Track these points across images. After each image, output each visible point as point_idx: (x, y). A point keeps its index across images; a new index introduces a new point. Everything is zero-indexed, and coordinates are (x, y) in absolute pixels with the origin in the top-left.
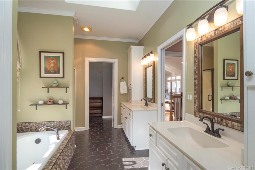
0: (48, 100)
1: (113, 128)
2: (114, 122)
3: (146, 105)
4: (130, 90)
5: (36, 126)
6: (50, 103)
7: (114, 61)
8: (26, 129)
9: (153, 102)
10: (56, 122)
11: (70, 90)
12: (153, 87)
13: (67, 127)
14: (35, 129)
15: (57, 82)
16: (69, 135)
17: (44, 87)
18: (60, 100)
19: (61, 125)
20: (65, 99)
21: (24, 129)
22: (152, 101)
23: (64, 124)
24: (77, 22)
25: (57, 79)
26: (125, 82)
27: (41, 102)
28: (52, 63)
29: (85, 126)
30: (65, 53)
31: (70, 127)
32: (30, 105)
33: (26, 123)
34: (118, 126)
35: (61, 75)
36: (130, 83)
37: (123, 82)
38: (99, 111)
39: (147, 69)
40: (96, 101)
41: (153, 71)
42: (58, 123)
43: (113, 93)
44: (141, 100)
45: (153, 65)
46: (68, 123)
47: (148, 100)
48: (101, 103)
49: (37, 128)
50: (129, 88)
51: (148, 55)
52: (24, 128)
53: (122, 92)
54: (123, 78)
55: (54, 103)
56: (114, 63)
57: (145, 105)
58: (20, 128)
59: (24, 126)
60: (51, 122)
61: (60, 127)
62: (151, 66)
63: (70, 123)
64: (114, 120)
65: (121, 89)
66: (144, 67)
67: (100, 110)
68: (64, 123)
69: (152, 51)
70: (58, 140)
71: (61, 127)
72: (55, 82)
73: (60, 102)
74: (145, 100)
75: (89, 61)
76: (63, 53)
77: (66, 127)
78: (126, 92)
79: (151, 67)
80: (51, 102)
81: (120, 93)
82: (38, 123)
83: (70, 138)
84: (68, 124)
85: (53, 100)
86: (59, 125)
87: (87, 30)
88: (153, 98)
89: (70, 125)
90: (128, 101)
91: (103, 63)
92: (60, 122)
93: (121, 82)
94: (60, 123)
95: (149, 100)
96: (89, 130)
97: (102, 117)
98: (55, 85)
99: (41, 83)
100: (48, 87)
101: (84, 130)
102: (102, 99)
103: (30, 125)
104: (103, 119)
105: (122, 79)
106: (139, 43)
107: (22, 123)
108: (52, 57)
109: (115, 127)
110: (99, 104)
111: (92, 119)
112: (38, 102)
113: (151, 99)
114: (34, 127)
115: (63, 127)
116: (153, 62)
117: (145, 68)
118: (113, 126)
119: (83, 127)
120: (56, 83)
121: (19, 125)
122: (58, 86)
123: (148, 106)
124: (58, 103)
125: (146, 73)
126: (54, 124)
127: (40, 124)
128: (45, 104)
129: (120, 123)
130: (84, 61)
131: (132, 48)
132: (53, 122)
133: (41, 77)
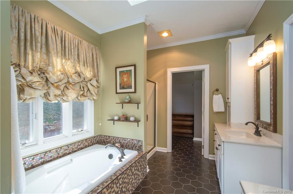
0: (122, 116)
1: (202, 156)
2: (203, 148)
3: (258, 133)
4: (229, 106)
5: (113, 140)
6: (123, 120)
7: (204, 68)
8: (107, 142)
9: (271, 130)
10: (129, 140)
11: (142, 106)
12: (272, 103)
13: (139, 147)
14: (113, 143)
15: (130, 98)
16: (136, 158)
17: (119, 102)
18: (132, 116)
19: (134, 143)
20: (137, 116)
21: (105, 142)
22: (270, 128)
23: (136, 144)
24: (151, 28)
25: (130, 94)
26: (220, 96)
27: (116, 118)
28: (125, 77)
29: (167, 148)
30: (136, 65)
31: (141, 147)
32: (108, 120)
33: (107, 136)
34: (210, 155)
35: (132, 90)
36: (228, 97)
37: (218, 95)
38: (190, 131)
39: (261, 71)
40: (186, 119)
41: (272, 72)
42: (130, 141)
43: (203, 111)
44: (247, 124)
45: (271, 62)
46: (139, 142)
47: (262, 125)
48: (192, 122)
49: (114, 143)
50: (228, 104)
51: (261, 45)
52: (105, 140)
53: (216, 110)
54: (217, 90)
55: (126, 119)
56: (204, 70)
57: (254, 134)
58: (103, 140)
59: (106, 139)
60: (125, 139)
61: (132, 146)
62: (268, 64)
63: (142, 143)
64: (203, 146)
65: (214, 105)
66: (255, 69)
67: (192, 131)
68: (136, 142)
69: (270, 35)
70: (120, 161)
71: (134, 146)
72: (128, 97)
73: (132, 119)
74: (254, 124)
75: (171, 72)
76: (135, 66)
77: (137, 147)
78: (222, 109)
79: (269, 66)
80: (124, 118)
81: (213, 111)
82: (115, 138)
83: (135, 161)
84: (140, 144)
85: (126, 116)
86: (131, 143)
87: (165, 34)
88: (272, 123)
89: (142, 146)
90: (226, 123)
91: (194, 71)
92: (132, 140)
93: (214, 96)
94: (133, 142)
95: (264, 125)
96: (172, 153)
97: (193, 138)
98: (127, 101)
99: (117, 99)
100: (123, 103)
101: (166, 152)
102: (192, 116)
103: (109, 138)
104: (194, 142)
105: (216, 92)
106: (246, 33)
107: (105, 136)
108: (125, 72)
109: (205, 157)
110: (190, 123)
111: (180, 140)
112: (114, 117)
113: (269, 125)
114: (112, 141)
115: (135, 146)
116: (272, 55)
117: (255, 71)
118: (203, 154)
119: (166, 148)
120: (128, 99)
121: (102, 137)
122: (129, 101)
123: (260, 136)
124: (130, 120)
125: (259, 78)
126: (127, 142)
127: (117, 139)
128: (119, 120)
129: (212, 152)
130: (165, 73)
131: (231, 43)
132: (126, 139)
133: (117, 93)
